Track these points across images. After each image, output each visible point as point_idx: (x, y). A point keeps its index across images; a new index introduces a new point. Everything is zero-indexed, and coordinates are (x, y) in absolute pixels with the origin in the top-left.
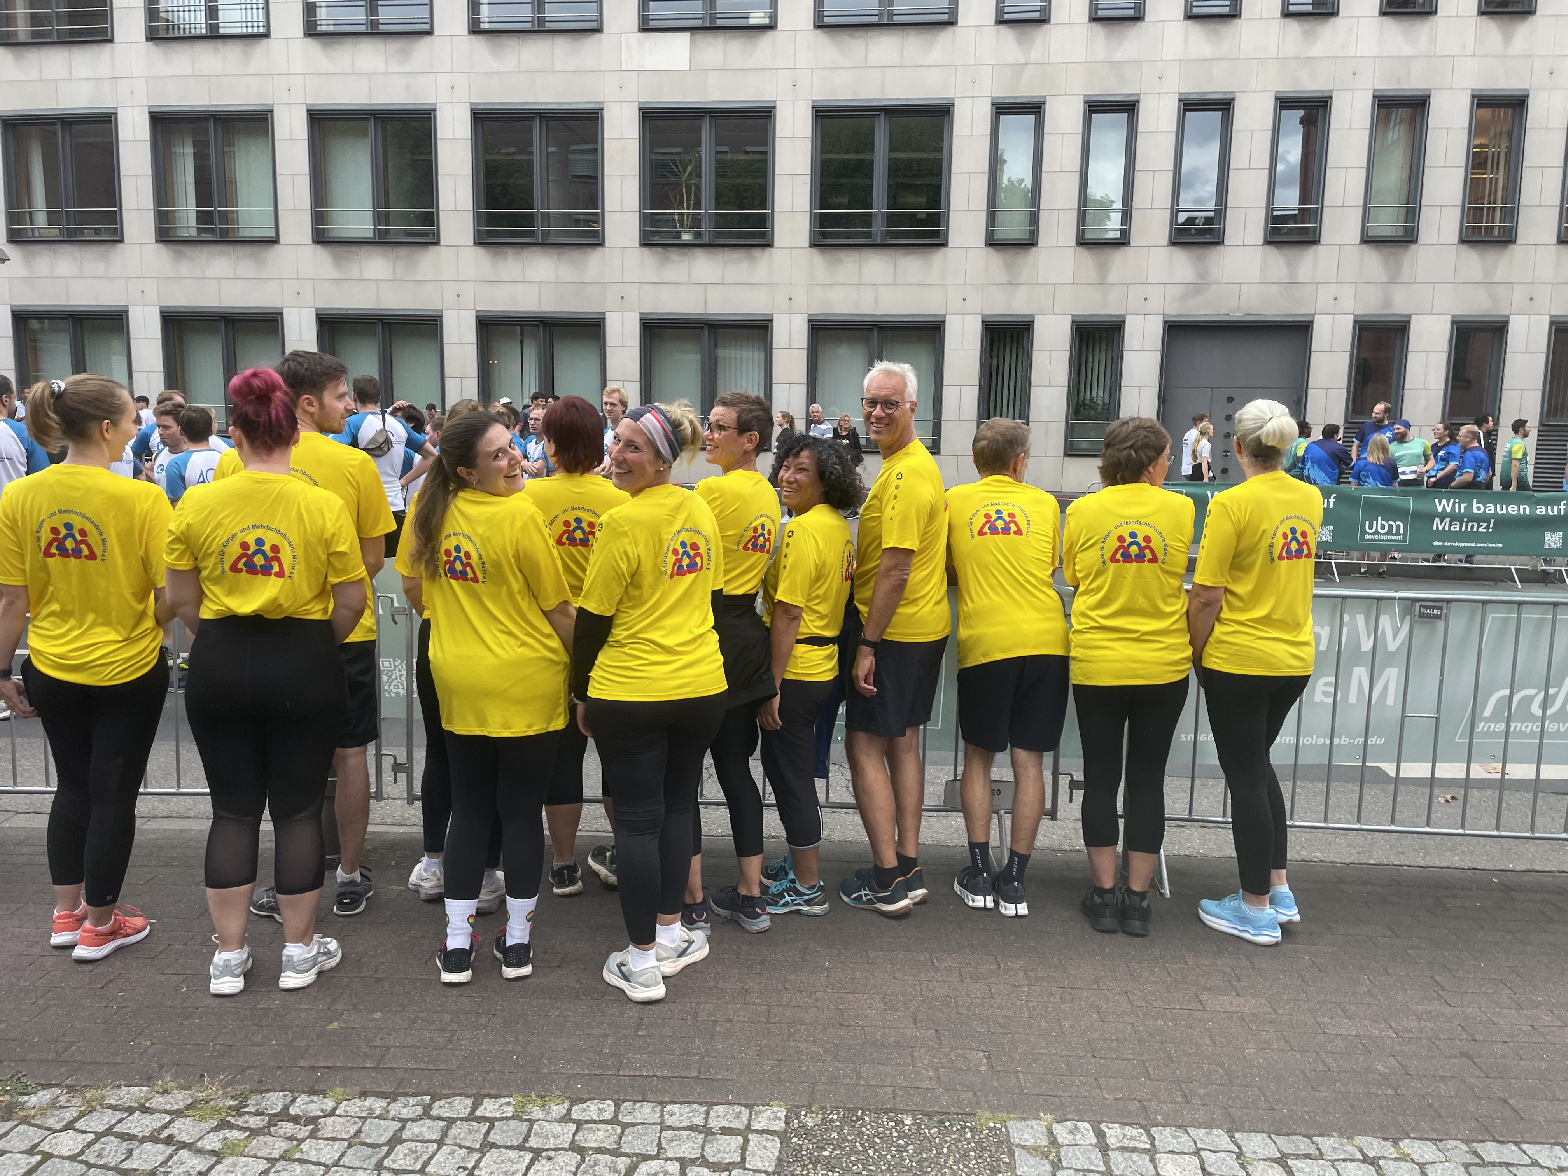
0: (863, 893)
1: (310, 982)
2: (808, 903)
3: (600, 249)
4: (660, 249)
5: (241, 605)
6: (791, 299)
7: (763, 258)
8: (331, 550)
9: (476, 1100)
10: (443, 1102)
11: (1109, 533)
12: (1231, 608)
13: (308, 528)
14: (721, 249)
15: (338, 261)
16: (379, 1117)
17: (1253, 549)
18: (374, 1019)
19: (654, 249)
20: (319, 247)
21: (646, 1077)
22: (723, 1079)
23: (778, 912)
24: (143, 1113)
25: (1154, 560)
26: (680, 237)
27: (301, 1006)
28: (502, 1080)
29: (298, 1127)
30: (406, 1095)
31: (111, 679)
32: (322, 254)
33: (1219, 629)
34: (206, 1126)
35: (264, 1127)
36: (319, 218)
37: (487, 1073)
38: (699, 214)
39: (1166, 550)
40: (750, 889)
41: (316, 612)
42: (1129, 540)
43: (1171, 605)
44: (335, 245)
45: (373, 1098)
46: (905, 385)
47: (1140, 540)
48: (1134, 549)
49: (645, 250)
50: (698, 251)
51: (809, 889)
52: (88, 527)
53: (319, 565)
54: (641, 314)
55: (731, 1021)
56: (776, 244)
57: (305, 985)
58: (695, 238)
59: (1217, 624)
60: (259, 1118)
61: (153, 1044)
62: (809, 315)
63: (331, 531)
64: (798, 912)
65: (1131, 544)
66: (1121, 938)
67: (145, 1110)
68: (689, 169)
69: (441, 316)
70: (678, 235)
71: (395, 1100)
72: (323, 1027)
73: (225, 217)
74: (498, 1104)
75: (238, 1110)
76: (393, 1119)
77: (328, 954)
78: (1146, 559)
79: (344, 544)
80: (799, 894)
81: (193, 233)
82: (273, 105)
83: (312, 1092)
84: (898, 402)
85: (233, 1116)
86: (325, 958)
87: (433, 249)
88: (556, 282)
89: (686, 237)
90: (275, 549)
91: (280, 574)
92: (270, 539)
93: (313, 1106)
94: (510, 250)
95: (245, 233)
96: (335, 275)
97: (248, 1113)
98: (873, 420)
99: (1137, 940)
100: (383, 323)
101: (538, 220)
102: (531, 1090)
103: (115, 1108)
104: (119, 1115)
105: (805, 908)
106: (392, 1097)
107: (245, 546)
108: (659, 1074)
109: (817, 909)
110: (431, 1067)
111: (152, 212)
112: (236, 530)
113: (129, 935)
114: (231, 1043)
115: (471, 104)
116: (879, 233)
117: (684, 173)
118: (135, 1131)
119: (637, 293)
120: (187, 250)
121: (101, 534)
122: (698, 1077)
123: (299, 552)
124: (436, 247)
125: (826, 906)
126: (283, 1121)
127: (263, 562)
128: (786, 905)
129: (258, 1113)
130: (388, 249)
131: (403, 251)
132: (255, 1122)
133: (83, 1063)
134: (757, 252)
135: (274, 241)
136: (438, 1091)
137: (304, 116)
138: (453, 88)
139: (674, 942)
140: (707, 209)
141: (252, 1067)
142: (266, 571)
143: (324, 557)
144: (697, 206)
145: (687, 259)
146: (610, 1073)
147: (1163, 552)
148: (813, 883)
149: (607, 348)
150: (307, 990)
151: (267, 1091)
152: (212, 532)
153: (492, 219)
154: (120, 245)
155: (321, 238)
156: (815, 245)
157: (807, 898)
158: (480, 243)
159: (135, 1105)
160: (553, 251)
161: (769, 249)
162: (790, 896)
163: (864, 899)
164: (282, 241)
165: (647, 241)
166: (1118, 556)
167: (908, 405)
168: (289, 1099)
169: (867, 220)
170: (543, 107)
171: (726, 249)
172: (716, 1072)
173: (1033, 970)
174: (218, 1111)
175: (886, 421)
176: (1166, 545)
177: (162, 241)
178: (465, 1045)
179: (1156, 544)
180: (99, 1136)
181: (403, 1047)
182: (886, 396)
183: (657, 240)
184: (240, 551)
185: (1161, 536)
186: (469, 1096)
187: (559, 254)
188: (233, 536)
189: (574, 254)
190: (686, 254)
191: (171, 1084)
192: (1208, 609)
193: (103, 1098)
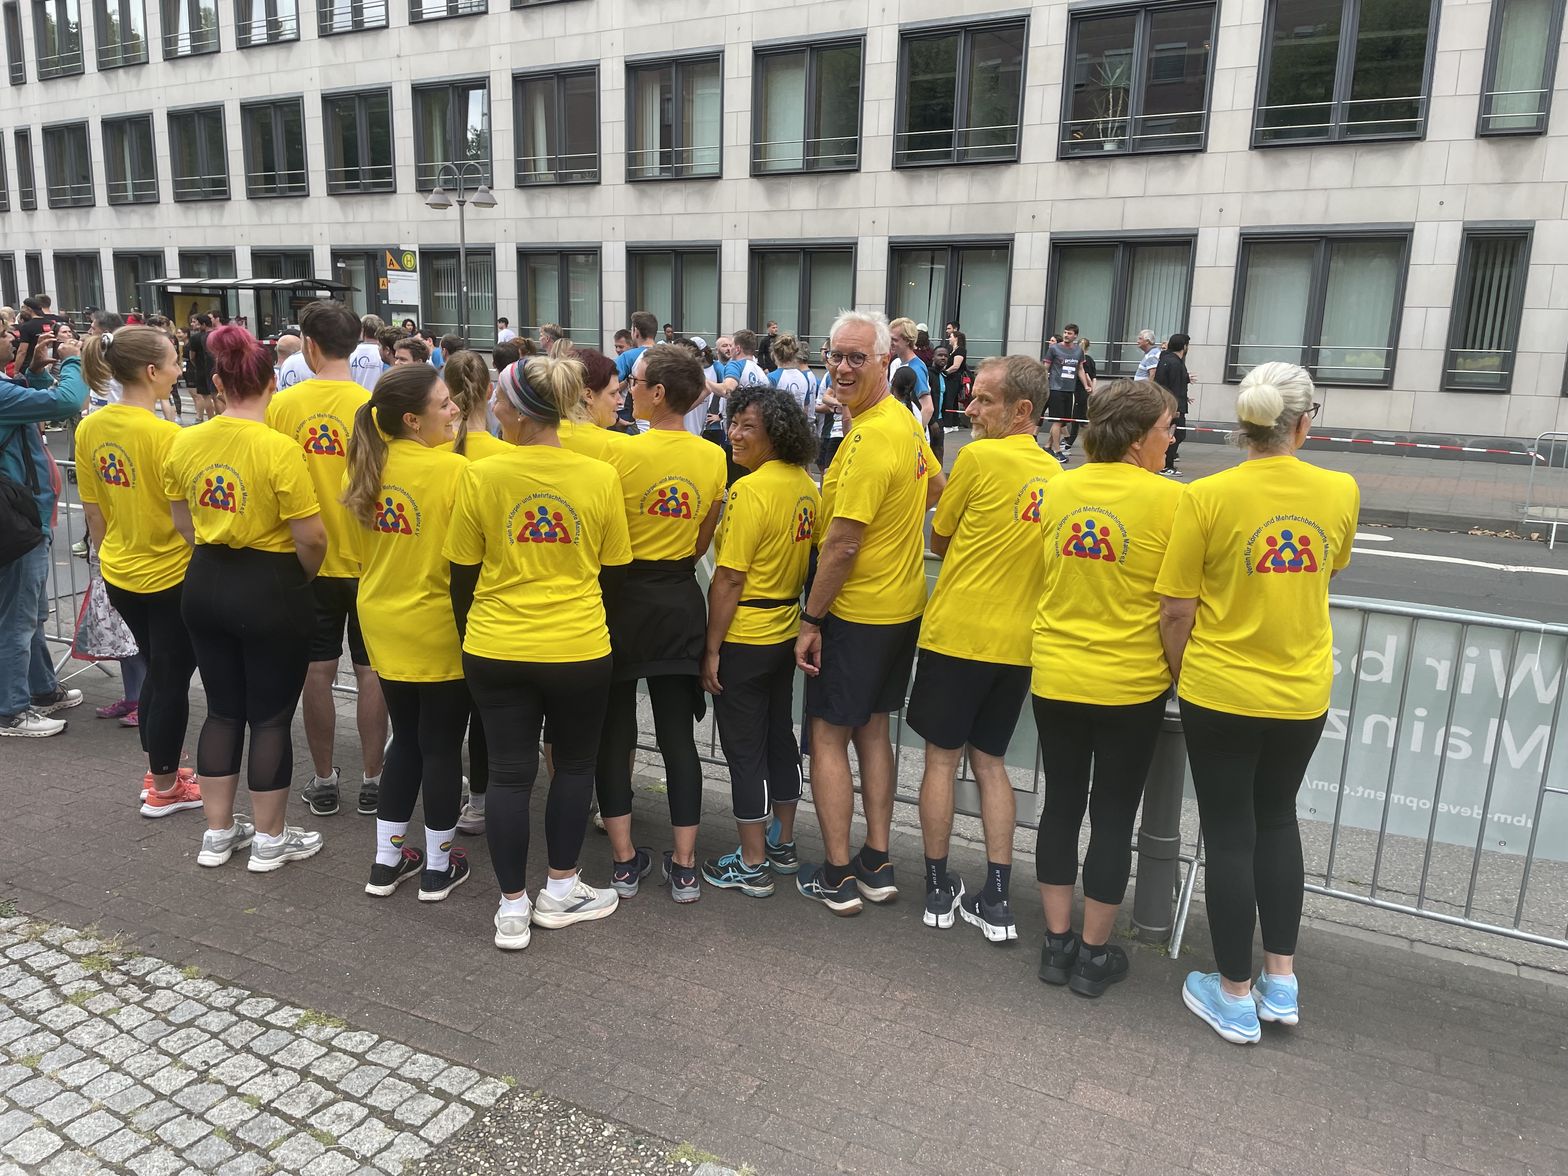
0: (814, 884)
1: (272, 868)
2: (750, 881)
3: (1015, 167)
4: (1077, 162)
5: (209, 535)
6: (1221, 210)
7: (1193, 166)
8: (276, 491)
9: (281, 1004)
10: (254, 1000)
11: (1065, 519)
12: (1206, 625)
13: (256, 470)
14: (1145, 158)
15: (770, 193)
16: (197, 1001)
17: (1224, 555)
18: (284, 913)
19: (1071, 163)
20: (755, 180)
21: (427, 1021)
22: (489, 1042)
23: (720, 886)
24: (57, 951)
25: (1110, 557)
26: (1102, 148)
27: (247, 888)
28: (316, 992)
29: (139, 991)
30: (236, 986)
31: (147, 588)
32: (757, 187)
33: (1190, 649)
34: (83, 973)
35: (114, 986)
36: (758, 151)
37: (312, 983)
38: (1125, 121)
39: (1125, 546)
40: (679, 858)
41: (275, 545)
42: (1085, 529)
43: (1134, 612)
44: (768, 178)
45: (211, 982)
46: (874, 335)
47: (1096, 531)
48: (1088, 542)
49: (1062, 164)
50: (1119, 163)
51: (751, 867)
52: (123, 459)
53: (268, 503)
54: (1051, 233)
55: (559, 986)
56: (1210, 149)
57: (267, 870)
58: (1119, 147)
59: (1189, 641)
60: (122, 977)
61: (119, 896)
62: (1241, 228)
63: (274, 472)
64: (740, 889)
65: (1086, 535)
66: (1064, 993)
67: (60, 950)
68: (1118, 71)
69: (856, 244)
70: (1100, 146)
71: (225, 988)
72: (243, 909)
73: (680, 157)
74: (291, 1013)
75: (115, 966)
76: (205, 1005)
77: (300, 847)
78: (1101, 555)
79: (287, 484)
80: (741, 871)
81: (657, 172)
82: (724, 46)
83: (178, 965)
84: (865, 356)
85: (108, 970)
86: (295, 849)
87: (854, 176)
88: (968, 204)
89: (1109, 147)
90: (231, 486)
91: (233, 510)
92: (228, 477)
93: (165, 978)
94: (925, 173)
95: (697, 171)
96: (767, 207)
97: (120, 970)
98: (838, 376)
99: (1077, 1000)
100: (805, 252)
101: (955, 140)
102: (327, 1008)
103: (43, 942)
104: (42, 949)
105: (746, 887)
106: (224, 985)
107: (209, 482)
108: (440, 1022)
109: (758, 890)
110: (278, 966)
111: (623, 155)
112: (203, 468)
113: (191, 800)
114: (167, 908)
115: (900, 25)
116: (1338, 129)
117: (1112, 76)
118: (33, 965)
119: (1049, 211)
120: (649, 189)
121: (131, 465)
122: (469, 1034)
123: (248, 490)
124: (857, 175)
125: (768, 888)
126: (134, 984)
127: (222, 498)
128: (728, 880)
129: (127, 973)
130: (813, 178)
131: (827, 180)
132: (116, 978)
133: (61, 901)
134: (1186, 159)
135: (718, 177)
136: (261, 990)
137: (750, 52)
138: (884, 10)
139: (562, 896)
140: (1135, 114)
141: (161, 933)
142: (224, 505)
143: (272, 495)
144: (1124, 113)
145: (1106, 171)
146: (404, 1009)
147: (1122, 549)
148: (756, 862)
149: (1014, 271)
150: (266, 875)
151: (150, 955)
152: (187, 469)
153: (912, 142)
154: (598, 187)
155: (758, 172)
156: (1256, 148)
157: (747, 876)
158: (897, 168)
159: (57, 943)
160: (968, 171)
161: (1201, 155)
162: (733, 871)
163: (814, 890)
164: (725, 177)
165: (1065, 155)
166: (1071, 548)
167: (878, 359)
168: (159, 965)
169: (1324, 115)
170: (969, 20)
171: (1151, 158)
172: (491, 1033)
173: (918, 1006)
174: (101, 963)
175: (851, 378)
176: (1126, 541)
177: (630, 182)
178: (323, 953)
179: (1114, 538)
180: (13, 962)
181: (278, 942)
182: (852, 348)
183: (1078, 153)
184: (206, 487)
185: (1122, 529)
186: (277, 1000)
187: (973, 174)
188: (201, 473)
189: (986, 173)
190: (1105, 166)
191: (95, 933)
192: (1174, 624)
193: (43, 933)
